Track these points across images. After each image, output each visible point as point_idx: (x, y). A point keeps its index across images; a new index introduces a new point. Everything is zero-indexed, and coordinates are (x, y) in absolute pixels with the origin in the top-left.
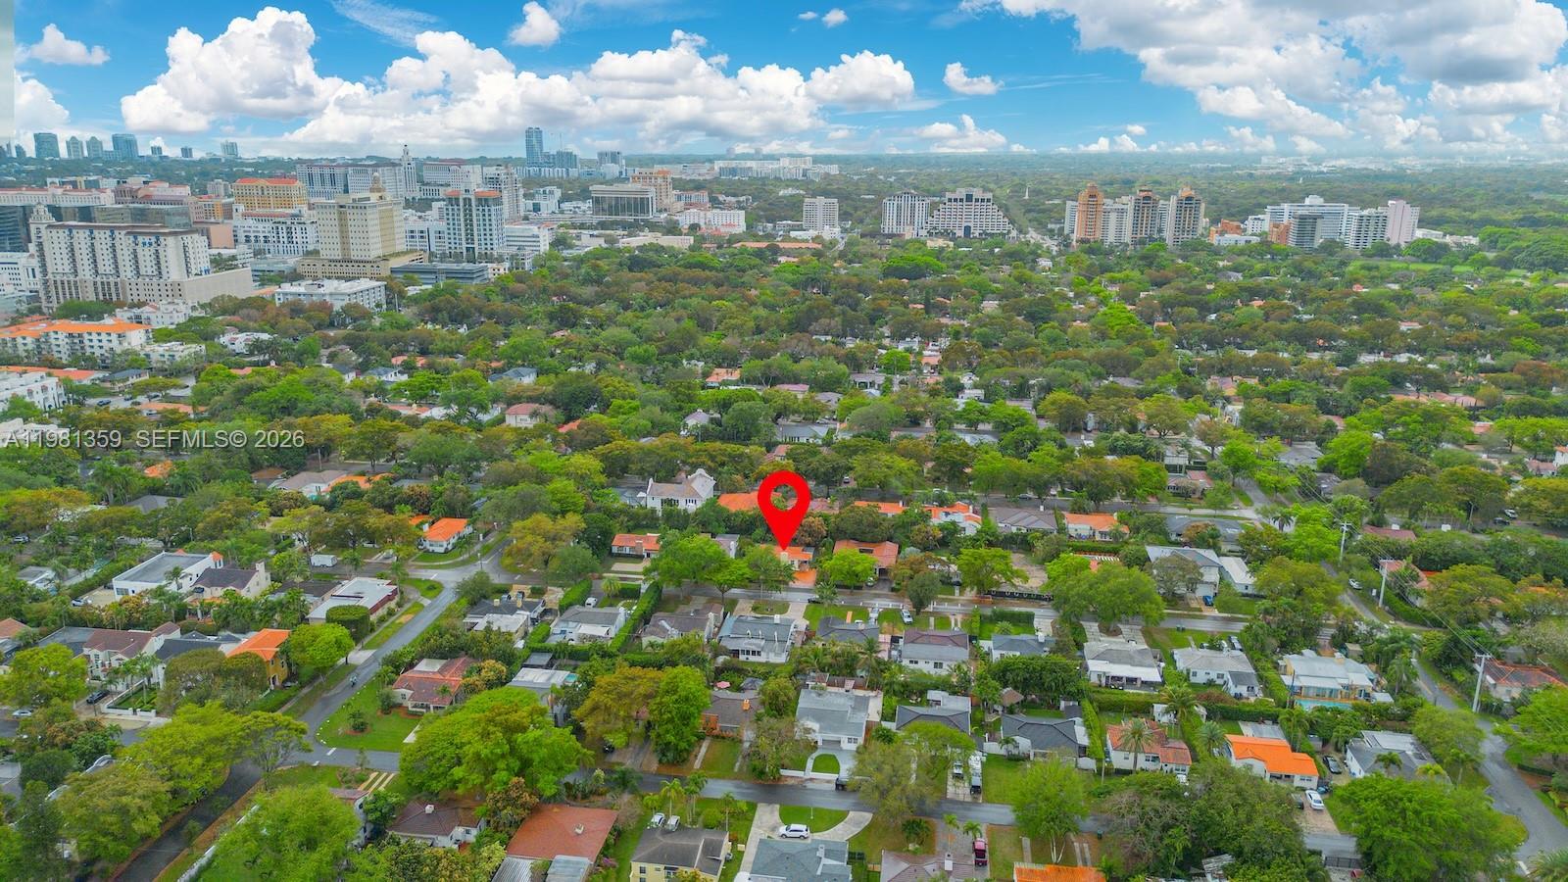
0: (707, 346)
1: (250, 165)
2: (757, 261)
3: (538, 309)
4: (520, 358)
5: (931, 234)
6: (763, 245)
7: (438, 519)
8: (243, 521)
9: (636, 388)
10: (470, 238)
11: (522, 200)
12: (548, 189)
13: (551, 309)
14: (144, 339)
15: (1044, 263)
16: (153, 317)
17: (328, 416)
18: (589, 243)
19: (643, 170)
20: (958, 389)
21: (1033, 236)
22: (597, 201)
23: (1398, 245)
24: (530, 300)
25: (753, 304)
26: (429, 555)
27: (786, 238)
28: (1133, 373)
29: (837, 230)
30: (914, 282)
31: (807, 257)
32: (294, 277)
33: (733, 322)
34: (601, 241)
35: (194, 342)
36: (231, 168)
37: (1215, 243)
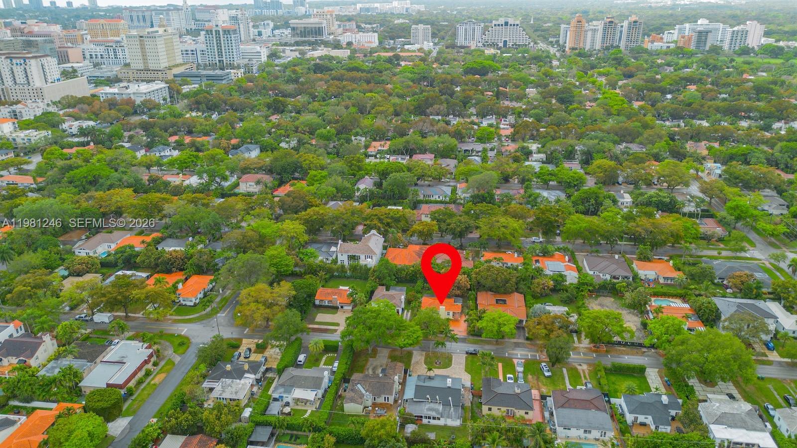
0: (366, 127)
1: (103, 11)
2: (389, 66)
3: (259, 100)
4: (250, 138)
5: (484, 46)
6: (391, 54)
7: (190, 276)
8: (40, 292)
9: (325, 160)
10: (220, 54)
11: (252, 30)
12: (266, 22)
13: (268, 101)
14: (12, 129)
15: (555, 63)
16: (23, 111)
17: (117, 190)
18: (290, 55)
19: (319, 10)
20: (528, 154)
21: (542, 45)
22: (293, 29)
23: (753, 48)
24: (256, 94)
25: (390, 95)
26: (182, 309)
27: (403, 50)
28: (637, 140)
29: (432, 44)
30: (485, 78)
31: (418, 62)
32: (116, 80)
33: (381, 108)
34: (297, 53)
35: (44, 129)
36: (92, 12)
37: (649, 48)
